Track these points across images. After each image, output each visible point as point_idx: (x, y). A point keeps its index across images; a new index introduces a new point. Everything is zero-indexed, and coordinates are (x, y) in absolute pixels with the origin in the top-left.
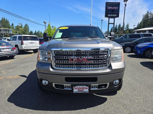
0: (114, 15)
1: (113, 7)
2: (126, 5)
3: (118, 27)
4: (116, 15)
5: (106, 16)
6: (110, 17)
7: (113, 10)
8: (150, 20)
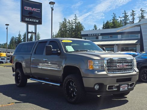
0: (35, 21)
1: (32, 8)
2: (52, 10)
3: (22, 37)
4: (37, 21)
5: (23, 20)
6: (28, 23)
7: (31, 13)
8: (69, 32)
